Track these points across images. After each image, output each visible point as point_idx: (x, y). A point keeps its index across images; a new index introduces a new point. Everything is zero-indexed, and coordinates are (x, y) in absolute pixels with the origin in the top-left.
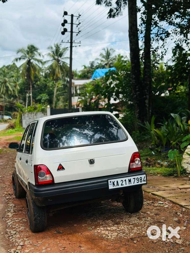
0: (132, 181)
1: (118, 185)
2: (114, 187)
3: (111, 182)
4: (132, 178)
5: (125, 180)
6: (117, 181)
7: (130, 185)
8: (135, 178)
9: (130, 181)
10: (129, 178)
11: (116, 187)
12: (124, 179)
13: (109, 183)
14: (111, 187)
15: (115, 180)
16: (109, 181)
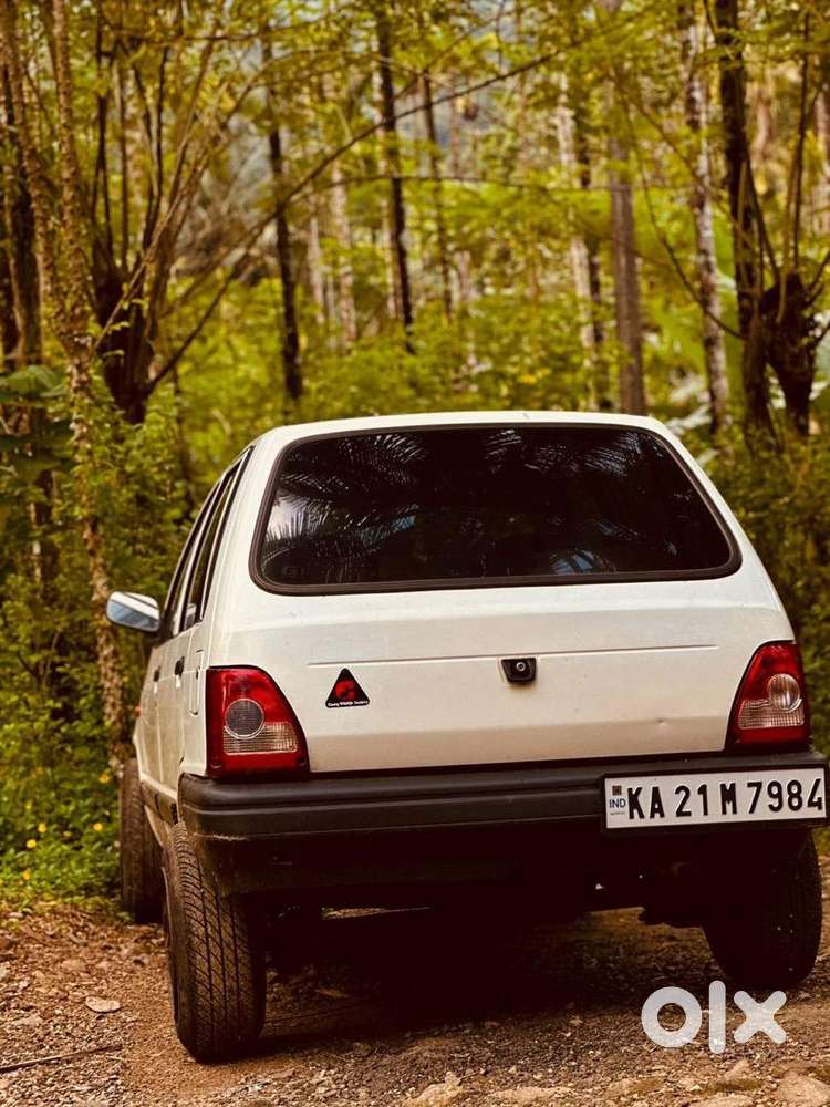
0: (744, 796)
1: (657, 807)
2: (637, 822)
3: (617, 790)
4: (740, 780)
5: (703, 790)
6: (656, 791)
7: (730, 818)
8: (759, 785)
9: (729, 795)
10: (727, 779)
11: (647, 822)
12: (693, 782)
13: (609, 795)
14: (617, 818)
15: (646, 784)
16: (610, 784)
